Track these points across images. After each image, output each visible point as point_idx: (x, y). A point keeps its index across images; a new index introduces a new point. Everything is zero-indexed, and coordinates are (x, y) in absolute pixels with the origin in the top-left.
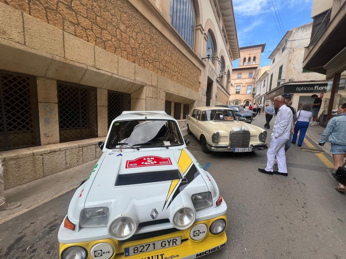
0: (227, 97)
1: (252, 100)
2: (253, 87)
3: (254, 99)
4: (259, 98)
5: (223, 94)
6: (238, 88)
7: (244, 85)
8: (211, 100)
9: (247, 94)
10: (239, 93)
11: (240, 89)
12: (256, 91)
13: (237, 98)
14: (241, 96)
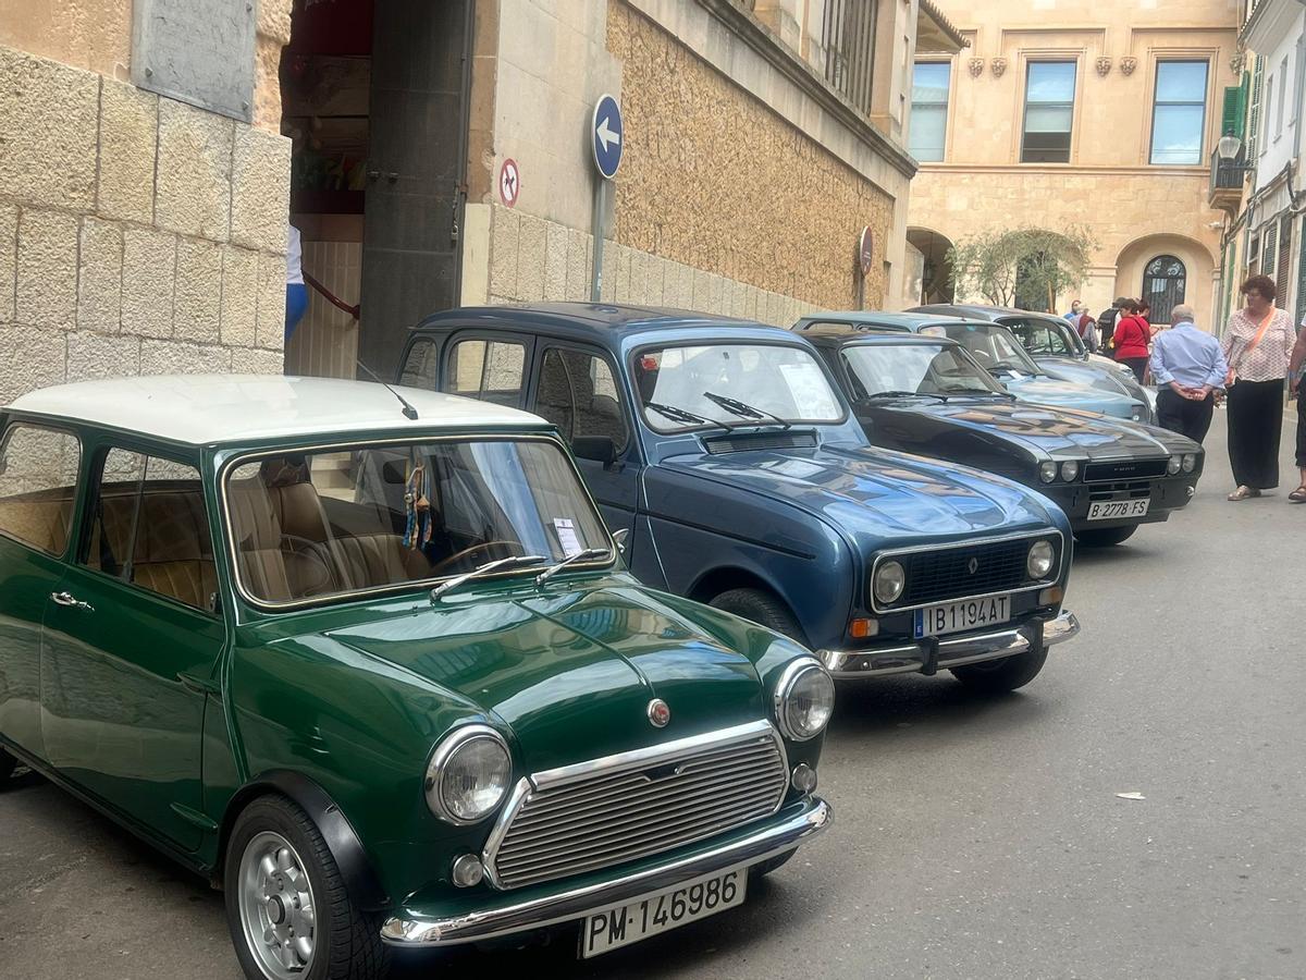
0: (849, 191)
1: (1213, 244)
2: (1223, 78)
3: (1240, 238)
4: (1288, 219)
5: (768, 139)
6: (1048, 89)
7: (1117, 53)
8: (476, 219)
9: (1149, 171)
10: (1064, 157)
11: (1069, 107)
12: (1253, 125)
13: (1037, 221)
14: (1085, 194)
